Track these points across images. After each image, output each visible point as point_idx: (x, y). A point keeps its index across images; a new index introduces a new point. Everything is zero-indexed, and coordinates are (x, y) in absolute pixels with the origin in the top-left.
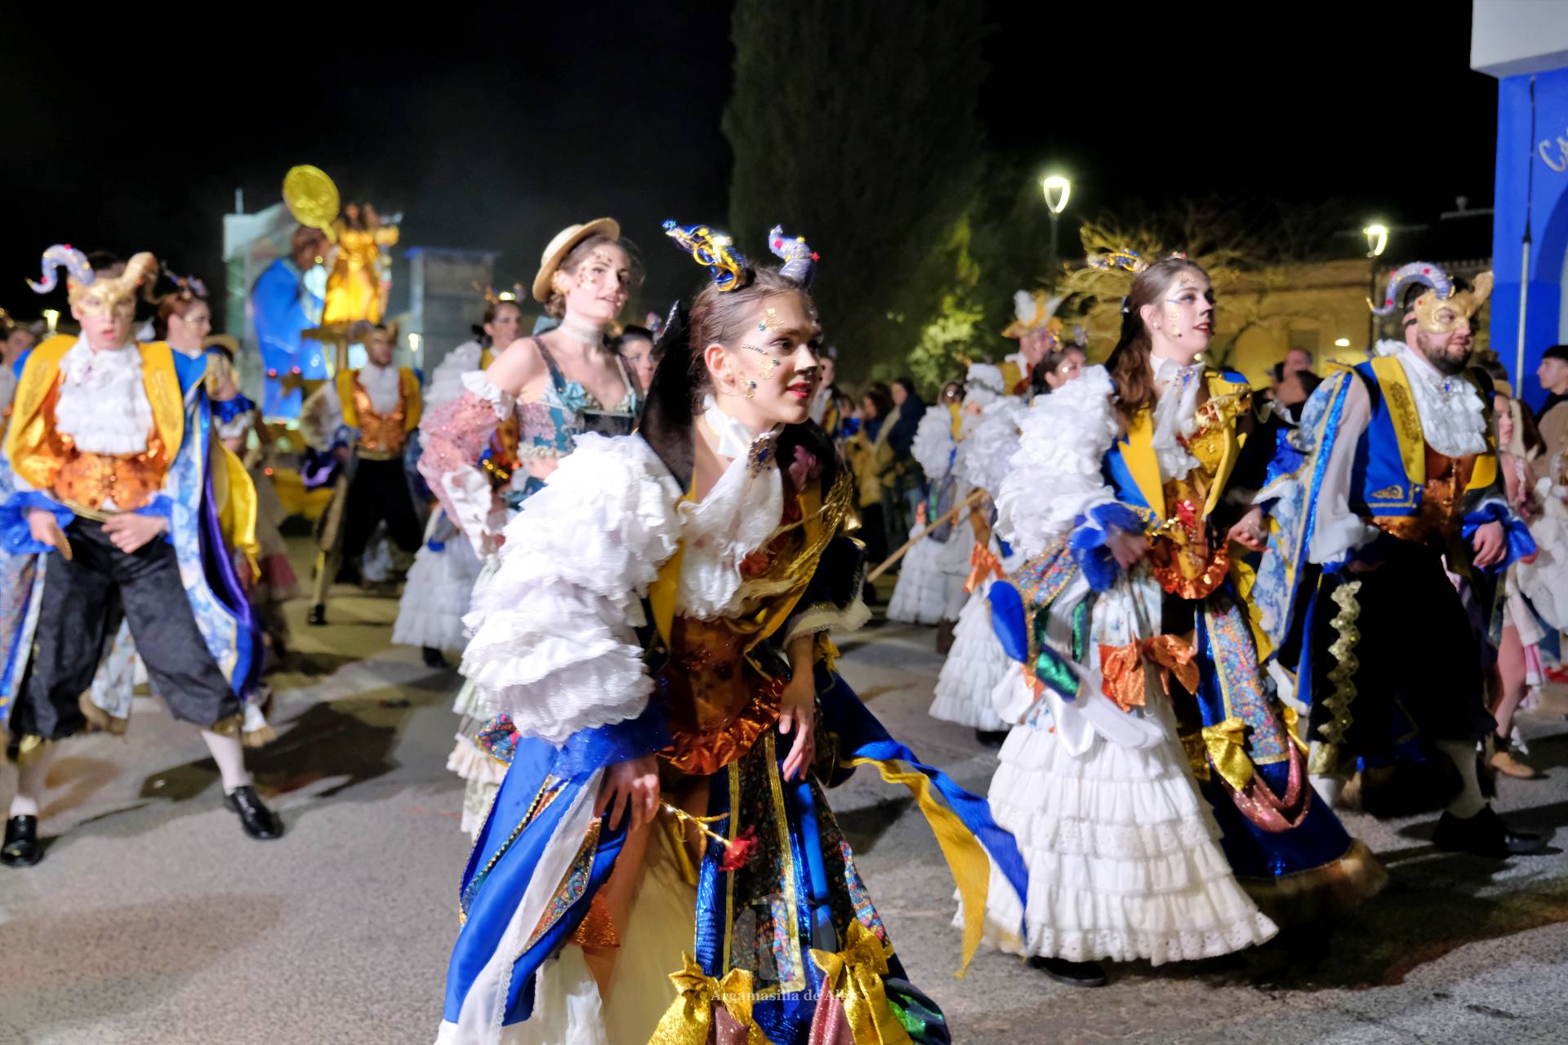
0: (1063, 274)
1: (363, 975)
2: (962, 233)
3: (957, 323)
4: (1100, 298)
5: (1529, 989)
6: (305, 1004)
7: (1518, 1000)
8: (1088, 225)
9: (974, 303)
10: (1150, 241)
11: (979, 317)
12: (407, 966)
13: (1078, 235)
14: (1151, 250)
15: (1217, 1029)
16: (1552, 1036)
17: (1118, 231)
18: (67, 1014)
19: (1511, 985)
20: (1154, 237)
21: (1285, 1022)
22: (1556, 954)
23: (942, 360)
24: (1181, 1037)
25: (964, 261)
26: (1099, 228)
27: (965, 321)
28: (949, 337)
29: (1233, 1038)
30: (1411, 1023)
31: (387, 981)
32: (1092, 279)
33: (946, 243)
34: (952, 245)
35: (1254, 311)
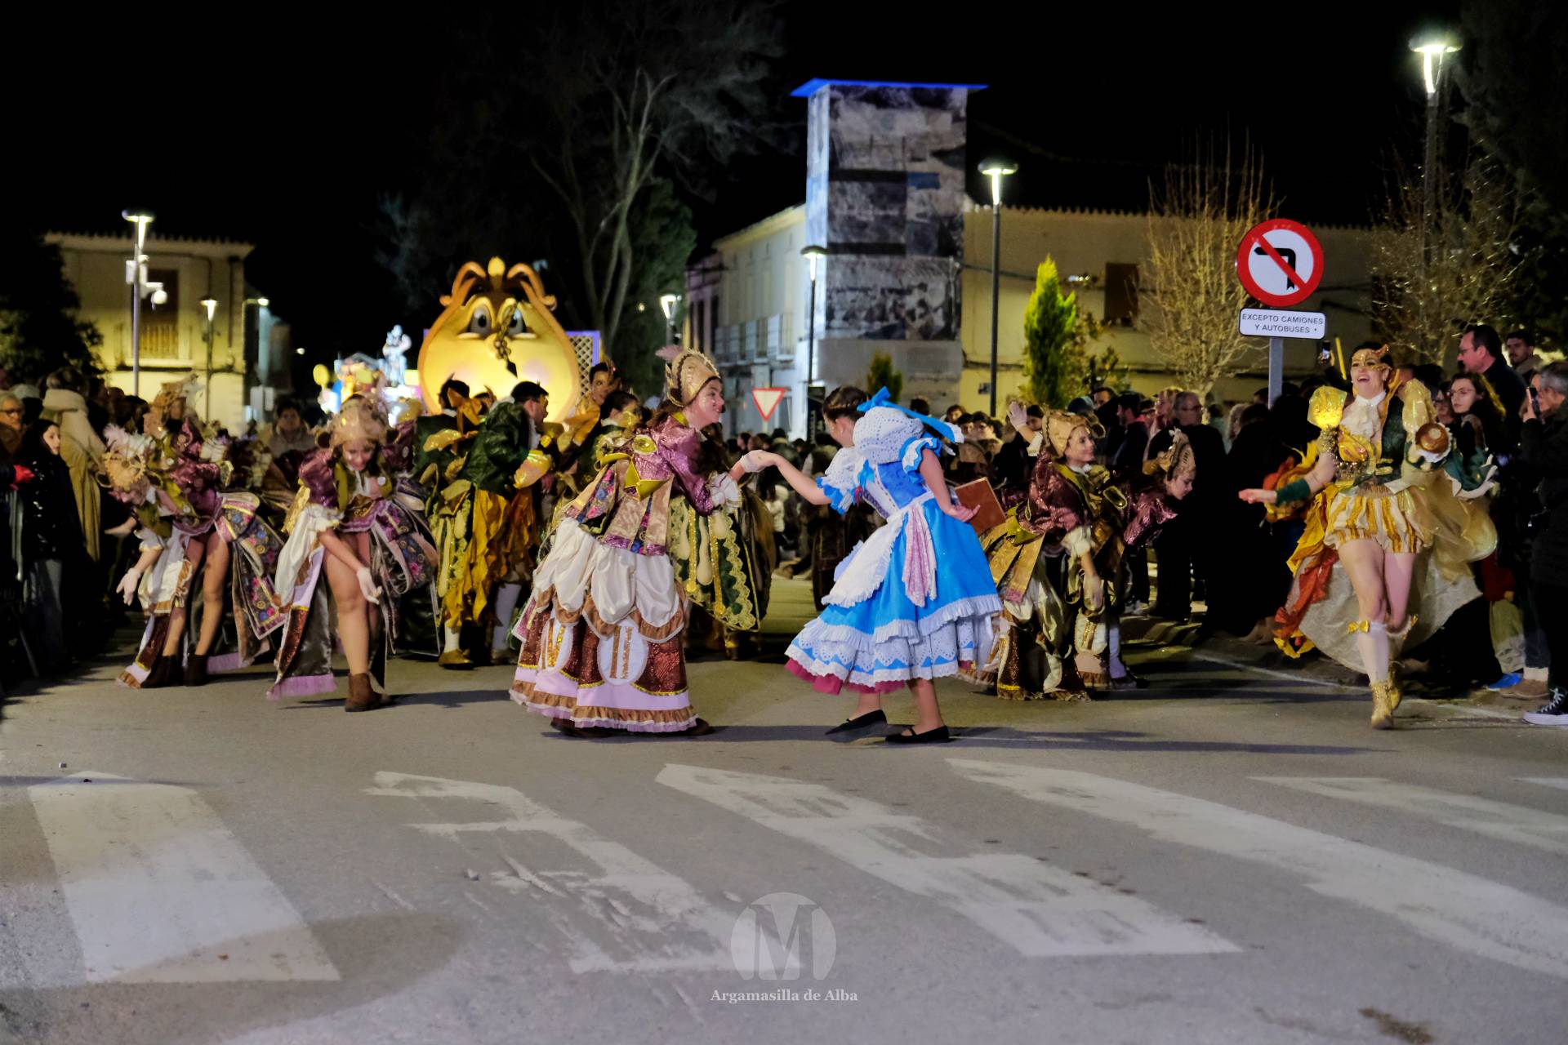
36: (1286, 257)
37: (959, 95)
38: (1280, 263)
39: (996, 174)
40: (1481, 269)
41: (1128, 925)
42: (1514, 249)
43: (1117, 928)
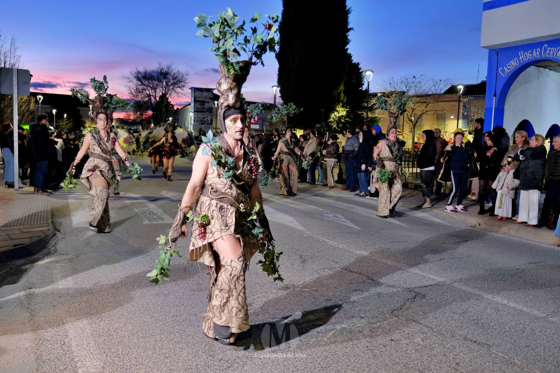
0: (371, 99)
1: (154, 305)
2: (342, 87)
3: (342, 111)
5: (465, 315)
6: (137, 313)
7: (461, 318)
9: (347, 106)
11: (348, 109)
12: (166, 302)
15: (379, 325)
16: (468, 329)
18: (75, 315)
19: (460, 314)
21: (397, 324)
22: (475, 305)
23: (338, 121)
24: (368, 327)
25: (342, 95)
27: (344, 110)
28: (340, 115)
29: (382, 328)
30: (431, 325)
31: (160, 307)
33: (337, 90)
34: (339, 91)
35: (425, 110)
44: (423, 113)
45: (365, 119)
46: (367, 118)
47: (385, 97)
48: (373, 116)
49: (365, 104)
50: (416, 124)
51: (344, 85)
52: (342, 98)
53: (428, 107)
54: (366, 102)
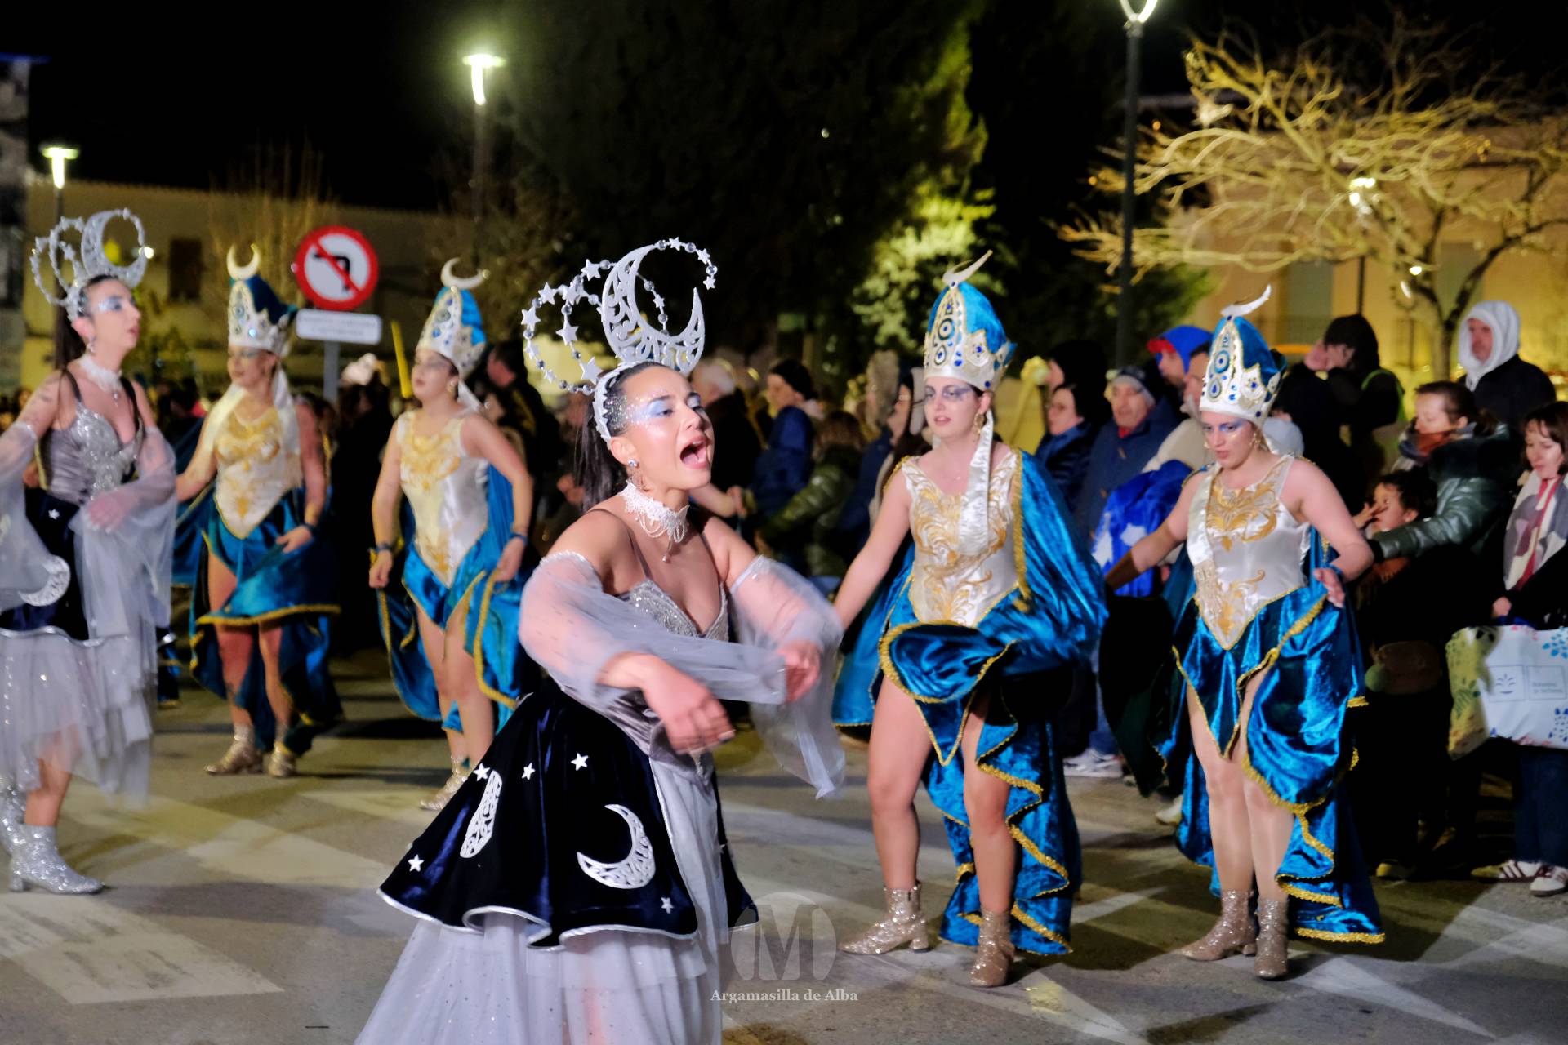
0: (1151, 141)
2: (955, 62)
3: (943, 222)
4: (1220, 188)
8: (1199, 46)
9: (977, 185)
10: (1321, 77)
11: (986, 212)
13: (1181, 65)
14: (1319, 96)
17: (1257, 58)
20: (1327, 71)
23: (914, 294)
25: (958, 115)
26: (1222, 54)
27: (960, 218)
32: (1206, 150)
33: (923, 80)
34: (936, 84)
35: (1520, 216)
36: (342, 264)
37: (22, 67)
38: (337, 268)
39: (59, 156)
40: (526, 274)
41: (175, 967)
42: (557, 246)
43: (165, 970)
44: (1509, 241)
45: (1108, 280)
46: (1128, 266)
47: (1244, 127)
48: (1164, 256)
49: (1107, 174)
50: (1457, 313)
51: (972, 46)
52: (957, 139)
53: (1539, 197)
54: (1117, 166)
